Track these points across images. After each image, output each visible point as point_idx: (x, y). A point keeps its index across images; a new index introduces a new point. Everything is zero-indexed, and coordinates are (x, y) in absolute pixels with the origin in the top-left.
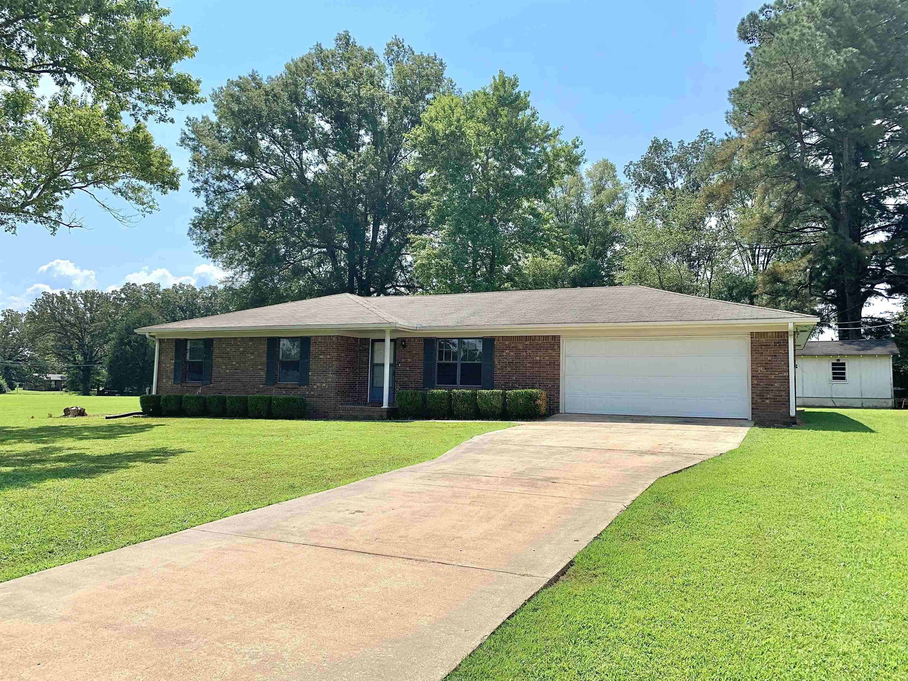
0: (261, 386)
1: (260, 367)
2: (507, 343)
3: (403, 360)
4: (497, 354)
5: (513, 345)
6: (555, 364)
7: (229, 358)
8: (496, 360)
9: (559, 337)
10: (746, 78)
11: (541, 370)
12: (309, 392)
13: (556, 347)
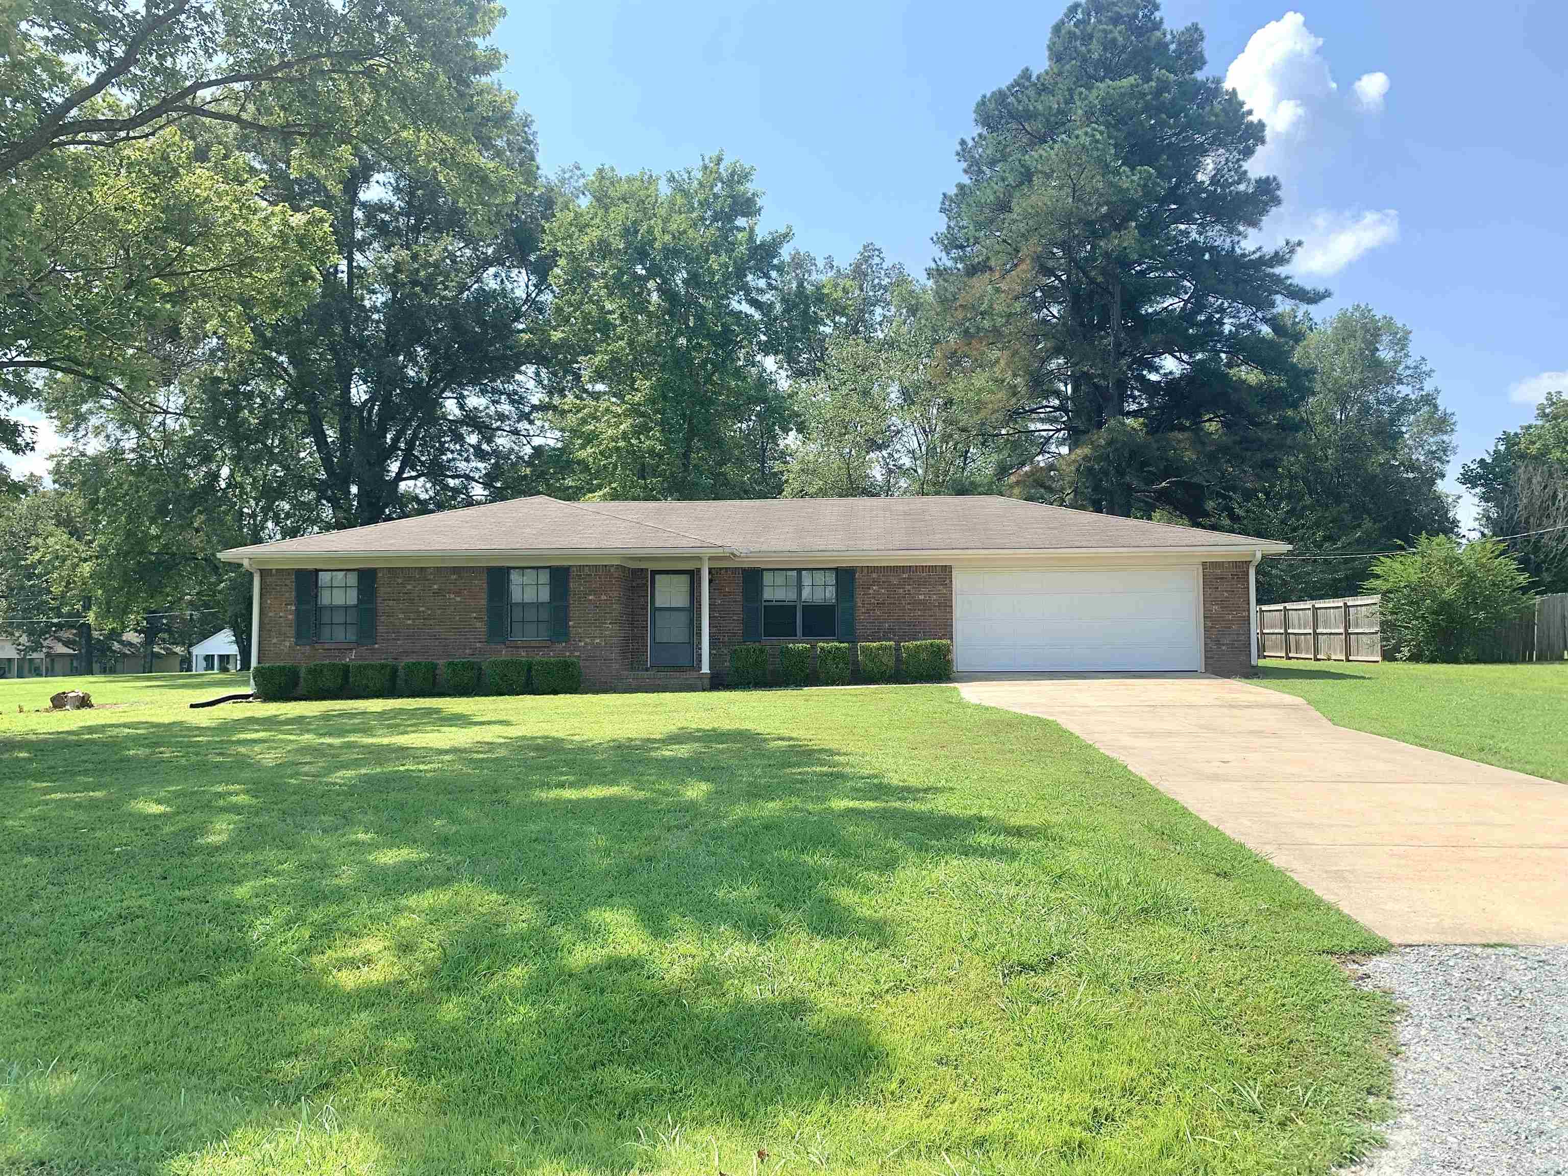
0: (478, 645)
1: (475, 615)
2: (874, 575)
4: (859, 591)
5: (884, 579)
6: (946, 605)
7: (411, 601)
8: (858, 600)
9: (951, 567)
10: (966, 180)
11: (928, 613)
12: (572, 652)
13: (948, 581)
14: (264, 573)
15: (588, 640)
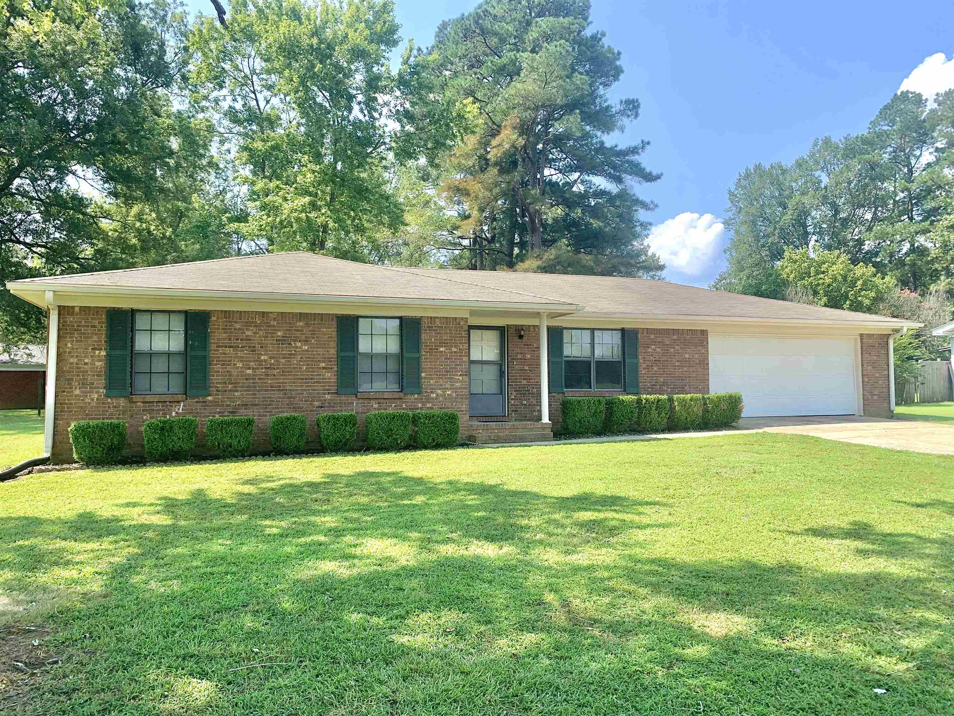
0: (328, 397)
1: (323, 365)
2: (652, 336)
3: (519, 356)
4: (640, 349)
5: (659, 340)
6: (704, 363)
7: (252, 348)
8: (640, 357)
11: (691, 369)
12: (424, 404)
13: (705, 343)
14: (63, 311)
15: (439, 392)
